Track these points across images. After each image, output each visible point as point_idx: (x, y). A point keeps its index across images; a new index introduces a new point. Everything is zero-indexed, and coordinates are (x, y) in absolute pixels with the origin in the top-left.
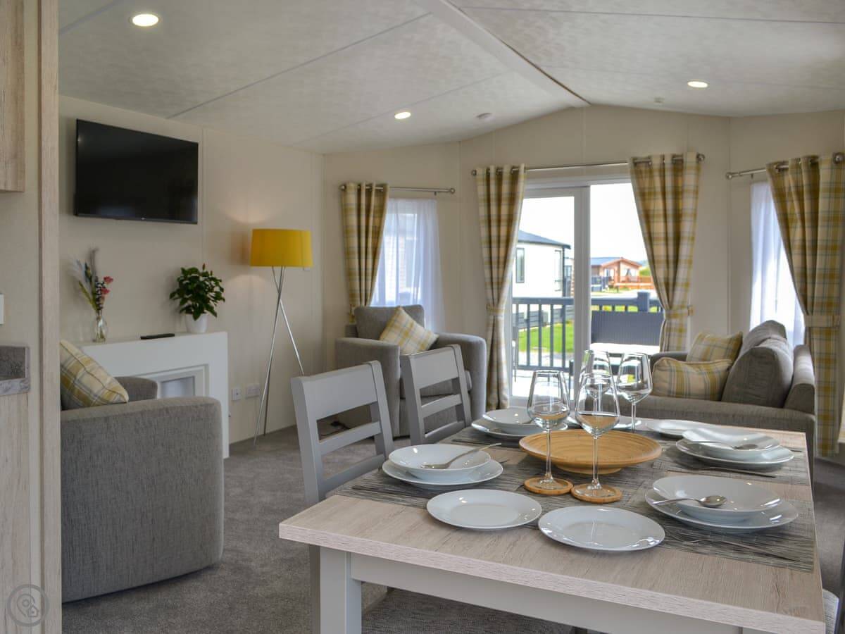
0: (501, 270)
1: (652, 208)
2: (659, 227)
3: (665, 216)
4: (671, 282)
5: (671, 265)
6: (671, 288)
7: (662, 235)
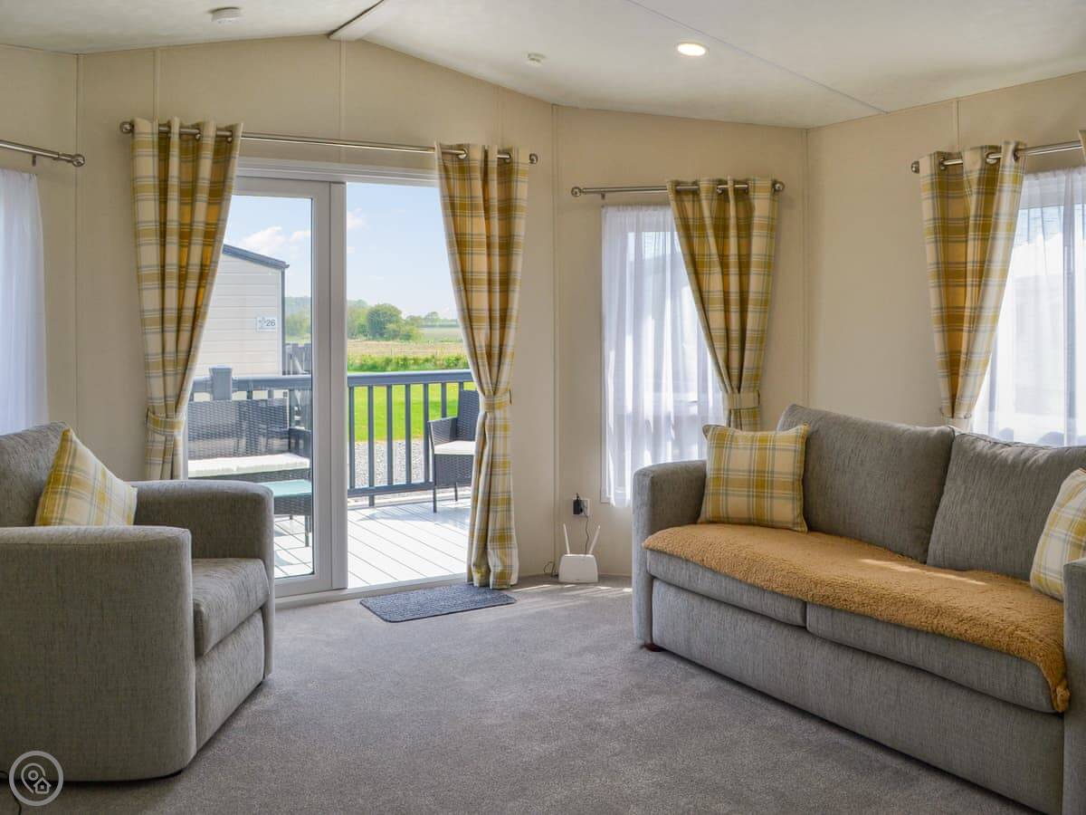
0: (185, 336)
1: (468, 231)
2: (480, 263)
3: (489, 246)
4: (496, 351)
5: (497, 325)
6: (496, 361)
7: (485, 277)
